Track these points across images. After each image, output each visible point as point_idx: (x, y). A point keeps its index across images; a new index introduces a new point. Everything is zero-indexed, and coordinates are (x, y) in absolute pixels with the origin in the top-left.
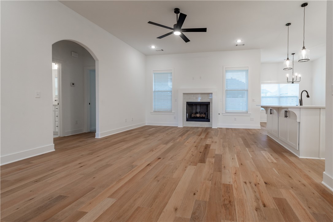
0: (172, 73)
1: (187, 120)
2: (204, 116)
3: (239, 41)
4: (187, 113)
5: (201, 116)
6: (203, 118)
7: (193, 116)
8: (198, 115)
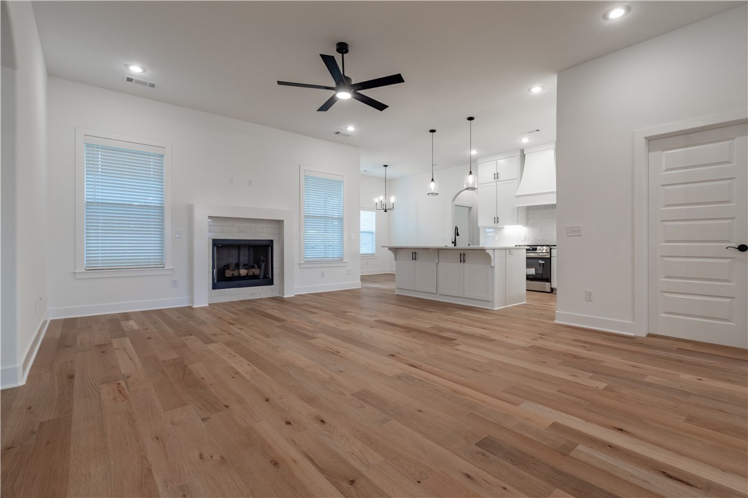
0: (162, 156)
1: (215, 287)
2: (256, 271)
3: (351, 129)
4: (213, 268)
5: (251, 274)
6: (255, 277)
7: (228, 273)
8: (243, 272)
